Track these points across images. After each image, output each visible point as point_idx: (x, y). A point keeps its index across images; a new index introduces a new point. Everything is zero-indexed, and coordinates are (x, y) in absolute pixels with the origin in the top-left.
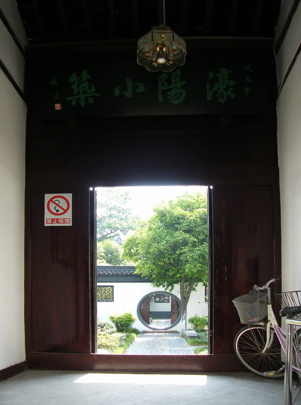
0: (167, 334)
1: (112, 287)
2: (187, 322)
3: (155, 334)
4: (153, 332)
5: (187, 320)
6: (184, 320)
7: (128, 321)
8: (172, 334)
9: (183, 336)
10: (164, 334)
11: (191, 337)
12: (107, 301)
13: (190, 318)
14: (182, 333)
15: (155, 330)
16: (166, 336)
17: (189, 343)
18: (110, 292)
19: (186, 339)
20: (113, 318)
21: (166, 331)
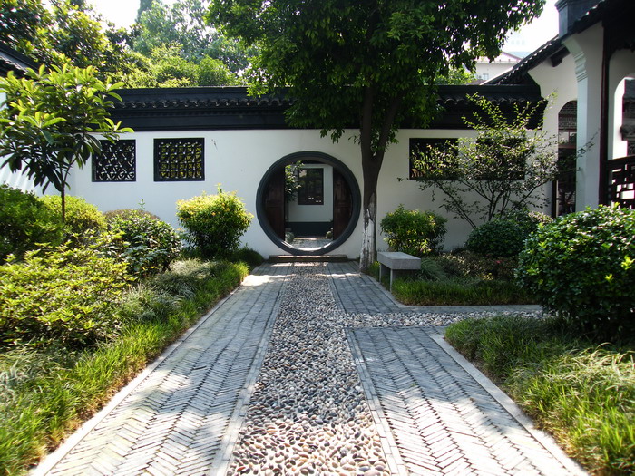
0: (325, 264)
1: (201, 141)
2: (379, 228)
3: (296, 264)
4: (293, 260)
5: (379, 221)
6: (371, 225)
7: (228, 223)
8: (335, 264)
9: (369, 270)
10: (317, 264)
11: (404, 274)
12: (189, 179)
13: (384, 216)
14: (366, 261)
15: (297, 255)
16: (322, 270)
17: (399, 296)
18: (197, 156)
19: (385, 283)
20: (189, 216)
21: (321, 256)
